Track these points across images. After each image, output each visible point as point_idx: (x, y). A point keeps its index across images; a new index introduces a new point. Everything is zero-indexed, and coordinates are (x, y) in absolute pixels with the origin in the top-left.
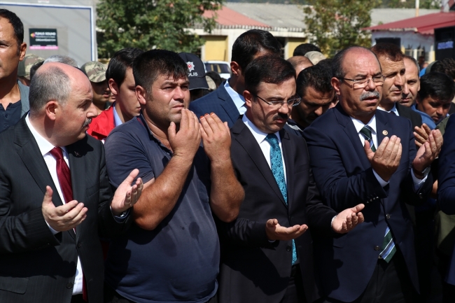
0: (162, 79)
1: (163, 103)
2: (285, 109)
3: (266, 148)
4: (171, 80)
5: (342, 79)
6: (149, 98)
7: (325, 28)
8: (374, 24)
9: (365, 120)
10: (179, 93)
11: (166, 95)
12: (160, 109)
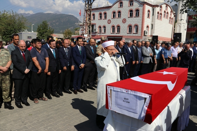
0: (38, 43)
1: (38, 46)
2: (54, 45)
3: (53, 52)
4: (39, 43)
5: (64, 43)
6: (36, 45)
7: (66, 37)
8: (72, 37)
9: (66, 48)
10: (40, 44)
11: (38, 45)
12: (37, 47)
